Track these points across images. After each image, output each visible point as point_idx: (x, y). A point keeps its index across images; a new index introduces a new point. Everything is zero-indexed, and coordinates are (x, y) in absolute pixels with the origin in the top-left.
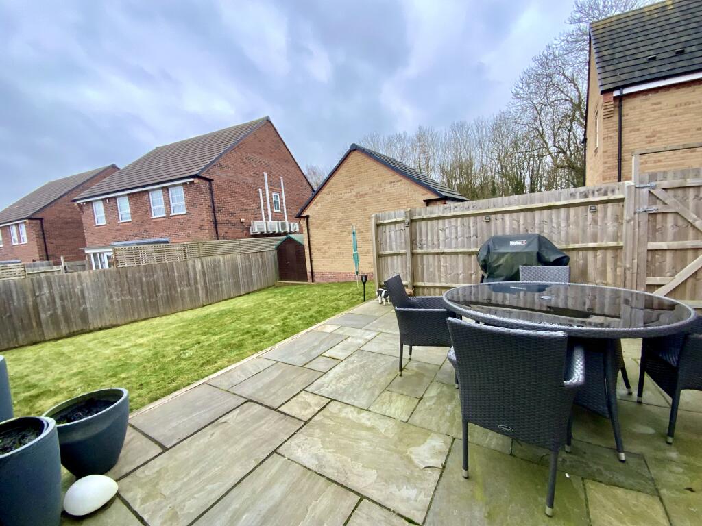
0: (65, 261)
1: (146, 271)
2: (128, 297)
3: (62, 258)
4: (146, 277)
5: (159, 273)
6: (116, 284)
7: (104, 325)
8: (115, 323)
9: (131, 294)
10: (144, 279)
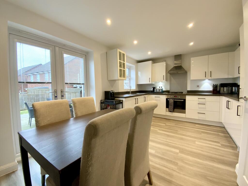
0: (21, 92)
1: (36, 95)
2: (30, 102)
3: (20, 91)
4: (36, 97)
5: (40, 96)
6: (27, 99)
7: (22, 109)
8: (26, 109)
9: (31, 102)
10: (35, 98)
